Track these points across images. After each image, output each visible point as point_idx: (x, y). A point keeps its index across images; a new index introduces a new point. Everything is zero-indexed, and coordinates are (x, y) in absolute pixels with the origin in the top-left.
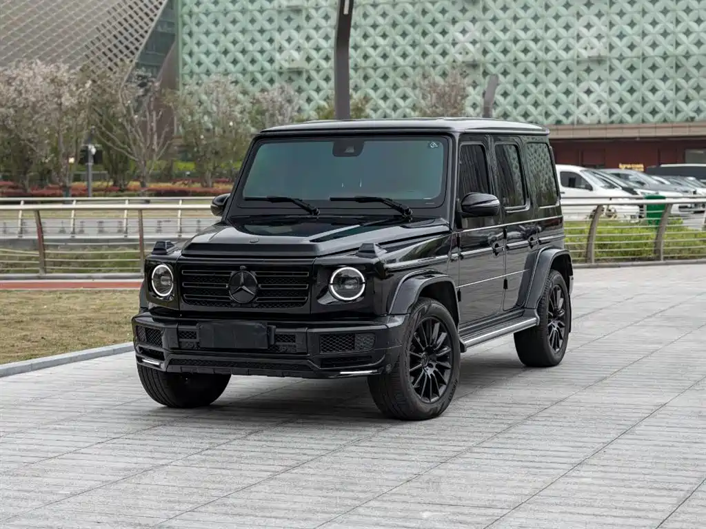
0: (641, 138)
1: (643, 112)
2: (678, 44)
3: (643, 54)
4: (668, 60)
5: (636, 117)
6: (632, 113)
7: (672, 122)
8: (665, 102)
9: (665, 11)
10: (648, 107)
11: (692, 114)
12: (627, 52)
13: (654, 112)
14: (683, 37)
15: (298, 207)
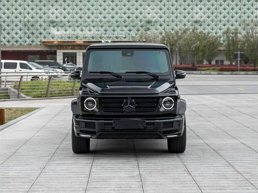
0: (13, 51)
1: (13, 41)
2: (25, 17)
3: (12, 21)
4: (22, 23)
5: (10, 43)
6: (9, 42)
7: (23, 45)
8: (21, 38)
9: (20, 5)
10: (15, 40)
11: (31, 43)
12: (6, 19)
13: (17, 42)
14: (27, 15)
15: (112, 75)
